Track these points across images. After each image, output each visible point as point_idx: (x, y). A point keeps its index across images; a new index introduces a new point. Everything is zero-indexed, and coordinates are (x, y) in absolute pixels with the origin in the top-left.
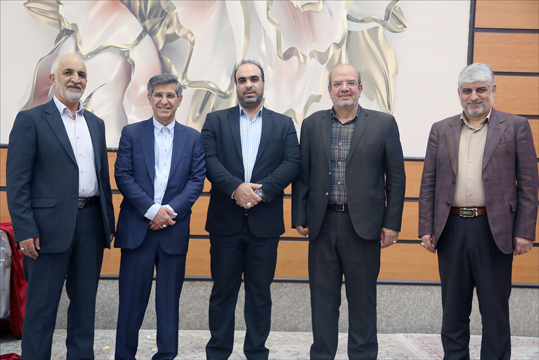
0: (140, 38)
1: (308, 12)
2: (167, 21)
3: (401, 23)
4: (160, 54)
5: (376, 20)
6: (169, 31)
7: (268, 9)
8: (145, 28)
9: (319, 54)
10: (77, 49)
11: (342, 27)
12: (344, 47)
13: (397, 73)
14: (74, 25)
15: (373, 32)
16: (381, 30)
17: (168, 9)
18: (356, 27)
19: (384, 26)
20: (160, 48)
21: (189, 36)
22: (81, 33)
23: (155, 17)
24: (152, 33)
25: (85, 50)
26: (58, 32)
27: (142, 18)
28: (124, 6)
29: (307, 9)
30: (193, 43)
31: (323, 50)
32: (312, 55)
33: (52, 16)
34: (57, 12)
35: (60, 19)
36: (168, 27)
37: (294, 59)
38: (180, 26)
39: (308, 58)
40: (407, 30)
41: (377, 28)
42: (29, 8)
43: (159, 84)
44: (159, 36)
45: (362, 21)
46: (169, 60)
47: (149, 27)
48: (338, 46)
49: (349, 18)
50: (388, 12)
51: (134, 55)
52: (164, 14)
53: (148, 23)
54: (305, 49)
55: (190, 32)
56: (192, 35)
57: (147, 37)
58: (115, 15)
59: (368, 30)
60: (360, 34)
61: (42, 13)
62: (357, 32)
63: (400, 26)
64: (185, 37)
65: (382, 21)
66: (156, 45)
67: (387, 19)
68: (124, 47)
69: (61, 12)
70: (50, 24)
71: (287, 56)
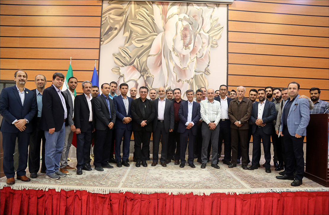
0: (140, 77)
1: (184, 70)
2: (147, 73)
3: (209, 73)
4: (145, 81)
5: (202, 72)
6: (148, 75)
7: (174, 69)
8: (141, 74)
9: (187, 81)
10: (124, 80)
11: (193, 74)
12: (194, 79)
13: (208, 86)
14: (123, 74)
17: (147, 69)
18: (197, 74)
19: (204, 73)
20: (145, 80)
21: (153, 76)
22: (125, 76)
23: (144, 72)
24: (143, 76)
25: (126, 80)
26: (119, 76)
27: (141, 72)
28: (136, 69)
29: (184, 69)
30: (154, 78)
31: (188, 80)
32: (185, 81)
33: (118, 72)
34: (119, 71)
35: (120, 73)
36: (147, 74)
37: (181, 82)
38: (150, 74)
40: (210, 75)
41: (203, 74)
42: (112, 71)
43: (189, 92)
44: (145, 77)
45: (199, 72)
46: (147, 83)
47: (142, 74)
48: (192, 79)
49: (195, 71)
50: (205, 70)
51: (138, 82)
52: (146, 71)
53: (142, 73)
54: (184, 79)
55: (153, 75)
56: (154, 76)
57: (142, 77)
58: (134, 72)
59: (200, 75)
60: (198, 76)
61: (116, 72)
64: (152, 77)
66: (144, 79)
67: (205, 72)
68: (136, 80)
69: (120, 71)
70: (117, 74)
71: (179, 81)
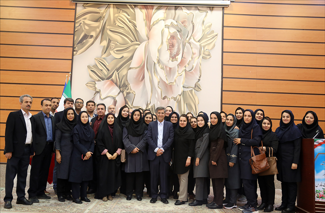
0: (119, 93)
1: (171, 85)
2: (127, 88)
3: (200, 88)
4: (125, 98)
5: (192, 88)
6: (128, 91)
7: (158, 84)
8: (120, 90)
9: (174, 98)
10: (100, 97)
11: (181, 90)
12: (182, 96)
13: (199, 104)
14: (100, 90)
15: (191, 91)
16: (193, 90)
17: (128, 84)
18: (186, 90)
19: (194, 89)
20: (125, 96)
21: (134, 93)
22: (101, 92)
23: (124, 87)
24: (123, 92)
25: (102, 97)
26: (95, 92)
27: (120, 88)
28: (114, 84)
29: (170, 84)
30: (135, 95)
31: (175, 97)
32: (172, 98)
33: (93, 87)
34: (95, 86)
35: (96, 88)
36: (127, 90)
37: (166, 99)
38: (131, 90)
39: (171, 99)
40: (202, 91)
41: (192, 90)
42: (87, 85)
43: (159, 110)
44: (125, 93)
45: (187, 88)
46: (127, 100)
47: (122, 90)
48: (180, 95)
49: (183, 87)
50: (195, 85)
51: (117, 99)
52: (126, 86)
53: (121, 89)
54: (170, 96)
55: (134, 91)
56: (135, 92)
57: (121, 93)
58: (112, 87)
59: (189, 91)
60: (187, 92)
61: (91, 87)
62: (186, 91)
63: (199, 89)
64: (133, 93)
65: (194, 88)
66: (124, 96)
67: (195, 87)
68: (114, 96)
69: (96, 86)
70: (93, 90)
71: (164, 98)
